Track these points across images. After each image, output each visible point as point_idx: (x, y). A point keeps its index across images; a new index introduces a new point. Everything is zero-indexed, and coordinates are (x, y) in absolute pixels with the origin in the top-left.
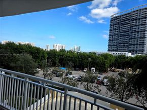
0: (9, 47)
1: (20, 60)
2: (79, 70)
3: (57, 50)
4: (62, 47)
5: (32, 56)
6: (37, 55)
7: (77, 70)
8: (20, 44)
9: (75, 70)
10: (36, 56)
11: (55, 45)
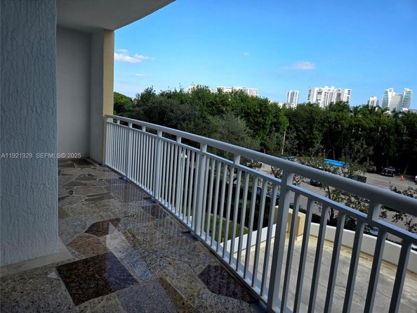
0: (199, 98)
1: (220, 130)
2: (397, 174)
3: (321, 105)
4: (339, 95)
5: (248, 121)
6: (261, 120)
7: (389, 174)
8: (219, 90)
9: (379, 172)
10: (257, 123)
11: (317, 89)
